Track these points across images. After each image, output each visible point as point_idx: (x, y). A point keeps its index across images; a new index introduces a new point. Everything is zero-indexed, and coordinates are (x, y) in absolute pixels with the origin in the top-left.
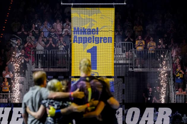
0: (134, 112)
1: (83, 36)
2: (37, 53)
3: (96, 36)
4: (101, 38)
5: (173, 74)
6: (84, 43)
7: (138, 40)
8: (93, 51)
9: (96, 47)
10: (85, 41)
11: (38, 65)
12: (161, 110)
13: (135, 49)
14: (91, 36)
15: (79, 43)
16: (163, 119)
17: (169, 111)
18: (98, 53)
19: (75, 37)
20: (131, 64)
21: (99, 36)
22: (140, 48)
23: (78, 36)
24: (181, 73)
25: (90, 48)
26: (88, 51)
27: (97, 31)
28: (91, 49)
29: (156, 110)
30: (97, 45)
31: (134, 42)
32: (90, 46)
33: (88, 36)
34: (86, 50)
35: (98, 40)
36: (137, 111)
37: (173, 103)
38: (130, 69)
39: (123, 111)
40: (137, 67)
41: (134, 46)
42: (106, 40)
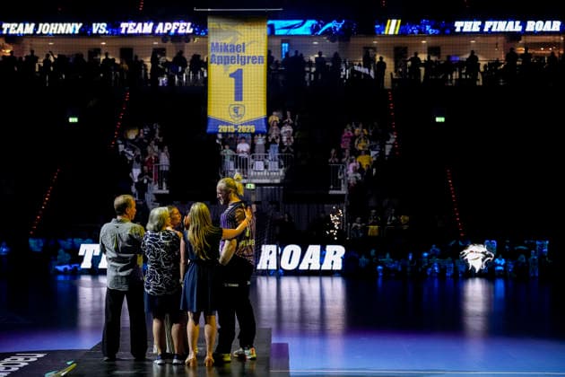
0: (292, 252)
1: (223, 54)
3: (241, 54)
4: (249, 58)
6: (225, 63)
8: (238, 76)
9: (241, 70)
10: (226, 61)
11: (162, 185)
12: (330, 249)
14: (235, 54)
15: (218, 64)
16: (333, 262)
17: (341, 250)
19: (213, 56)
21: (246, 54)
23: (218, 54)
25: (233, 71)
26: (231, 75)
27: (242, 47)
28: (235, 73)
29: (323, 249)
30: (243, 67)
32: (233, 68)
33: (230, 55)
34: (227, 75)
35: (244, 61)
36: (297, 249)
39: (277, 250)
42: (254, 59)
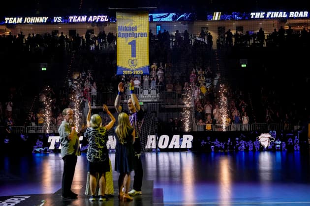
0: (164, 139)
1: (125, 32)
2: (92, 95)
3: (135, 32)
4: (139, 34)
5: (195, 110)
7: (168, 84)
8: (133, 44)
10: (127, 36)
11: (93, 103)
12: (185, 137)
13: (166, 90)
14: (131, 32)
15: (122, 37)
16: (187, 144)
17: (191, 137)
18: (137, 44)
19: (120, 33)
20: (163, 102)
21: (137, 32)
22: (170, 90)
23: (122, 32)
24: (200, 108)
26: (129, 43)
27: (135, 28)
28: (131, 42)
29: (181, 137)
30: (136, 39)
31: (165, 86)
32: (131, 39)
33: (128, 32)
34: (127, 43)
35: (136, 35)
36: (167, 137)
37: (194, 132)
38: (162, 106)
39: (156, 138)
40: (167, 105)
41: (166, 88)
42: (142, 35)
